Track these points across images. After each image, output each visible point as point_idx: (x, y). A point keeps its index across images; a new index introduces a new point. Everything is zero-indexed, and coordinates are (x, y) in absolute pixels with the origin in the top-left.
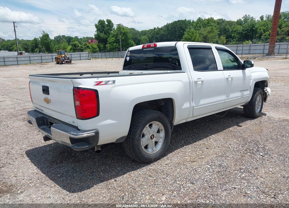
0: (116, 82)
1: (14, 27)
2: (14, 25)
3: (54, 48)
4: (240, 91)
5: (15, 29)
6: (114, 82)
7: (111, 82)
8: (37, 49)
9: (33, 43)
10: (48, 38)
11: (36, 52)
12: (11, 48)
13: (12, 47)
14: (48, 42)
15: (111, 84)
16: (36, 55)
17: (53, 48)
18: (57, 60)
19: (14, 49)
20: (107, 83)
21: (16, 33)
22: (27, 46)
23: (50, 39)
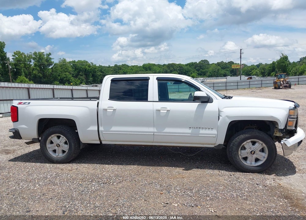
0: (30, 103)
1: (241, 54)
2: (241, 52)
3: (292, 71)
4: (190, 128)
5: (241, 55)
6: (29, 103)
7: (27, 103)
8: (273, 73)
9: (270, 67)
10: (286, 61)
11: (272, 76)
12: (250, 73)
13: (251, 71)
14: (285, 65)
15: (27, 104)
16: (268, 79)
17: (290, 71)
18: (275, 85)
19: (253, 74)
20: (24, 103)
21: (241, 59)
22: (264, 71)
23: (289, 61)
